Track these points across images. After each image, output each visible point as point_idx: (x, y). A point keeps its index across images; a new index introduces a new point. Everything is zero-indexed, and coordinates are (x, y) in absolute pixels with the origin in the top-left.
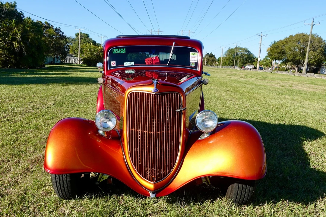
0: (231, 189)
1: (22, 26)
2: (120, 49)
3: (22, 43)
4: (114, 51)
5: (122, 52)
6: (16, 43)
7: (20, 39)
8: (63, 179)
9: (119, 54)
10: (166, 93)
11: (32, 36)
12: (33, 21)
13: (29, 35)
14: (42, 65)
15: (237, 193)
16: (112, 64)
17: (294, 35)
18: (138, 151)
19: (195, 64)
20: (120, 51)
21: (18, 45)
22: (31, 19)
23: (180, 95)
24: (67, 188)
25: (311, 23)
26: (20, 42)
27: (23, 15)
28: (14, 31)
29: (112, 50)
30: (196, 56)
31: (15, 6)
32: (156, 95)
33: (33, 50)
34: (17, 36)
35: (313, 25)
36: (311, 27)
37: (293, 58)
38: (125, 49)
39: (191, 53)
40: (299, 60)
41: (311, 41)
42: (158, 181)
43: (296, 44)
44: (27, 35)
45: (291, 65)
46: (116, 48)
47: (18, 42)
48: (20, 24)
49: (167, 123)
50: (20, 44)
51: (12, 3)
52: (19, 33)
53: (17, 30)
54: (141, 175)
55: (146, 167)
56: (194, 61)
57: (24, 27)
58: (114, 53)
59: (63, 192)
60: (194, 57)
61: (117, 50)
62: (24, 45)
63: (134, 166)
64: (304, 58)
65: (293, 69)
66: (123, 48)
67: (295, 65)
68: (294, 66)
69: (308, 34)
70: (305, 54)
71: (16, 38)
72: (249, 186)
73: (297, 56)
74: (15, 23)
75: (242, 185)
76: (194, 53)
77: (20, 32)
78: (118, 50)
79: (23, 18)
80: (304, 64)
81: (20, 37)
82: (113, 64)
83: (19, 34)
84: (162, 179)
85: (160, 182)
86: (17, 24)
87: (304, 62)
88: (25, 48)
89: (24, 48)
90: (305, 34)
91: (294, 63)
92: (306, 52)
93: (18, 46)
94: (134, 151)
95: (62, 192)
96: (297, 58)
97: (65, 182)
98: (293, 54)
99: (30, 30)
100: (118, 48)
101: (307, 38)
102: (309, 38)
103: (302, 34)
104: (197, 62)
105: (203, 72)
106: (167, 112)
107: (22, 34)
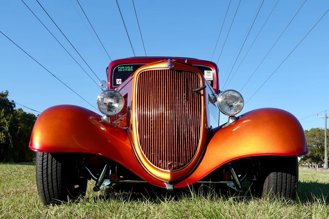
0: (269, 183)
1: (12, 115)
2: (127, 67)
3: (9, 134)
4: (120, 69)
5: (129, 70)
6: (3, 134)
7: (8, 129)
8: (52, 170)
9: (125, 72)
10: (182, 71)
11: (22, 127)
12: (24, 113)
13: (18, 126)
14: (30, 159)
15: (277, 187)
16: (117, 82)
17: (309, 130)
18: (149, 138)
19: (210, 82)
20: (127, 69)
21: (4, 136)
22: (23, 110)
23: (199, 75)
24: (56, 184)
25: (324, 117)
26: (7, 133)
27: (14, 104)
28: (2, 121)
29: (118, 67)
30: (211, 75)
31: (6, 95)
32: (171, 70)
33: (21, 142)
34: (4, 126)
35: (327, 118)
36: (325, 120)
37: (312, 154)
38: (132, 67)
39: (206, 72)
40: (319, 156)
41: (327, 136)
42: (176, 169)
43: (312, 139)
44: (16, 126)
45: (310, 162)
46: (122, 66)
47: (4, 133)
48: (10, 114)
49: (185, 106)
50: (7, 135)
51: (4, 92)
52: (7, 122)
53: (6, 120)
54: (154, 164)
55: (160, 160)
56: (210, 79)
57: (14, 116)
58: (119, 70)
59: (51, 191)
60: (210, 76)
61: (123, 67)
62: (11, 136)
63: (145, 154)
64: (323, 154)
65: (313, 166)
66: (130, 66)
67: (315, 162)
68: (314, 164)
69: (323, 129)
70: (323, 150)
71: (3, 129)
72: (290, 175)
73: (315, 152)
74: (4, 112)
75: (281, 173)
76: (209, 71)
77: (9, 122)
78: (125, 68)
79: (14, 109)
80: (324, 160)
81: (7, 128)
82: (119, 81)
83: (8, 124)
84: (181, 168)
85: (178, 171)
86: (6, 113)
87: (324, 158)
88: (13, 139)
89: (11, 139)
90: (320, 129)
91: (313, 159)
92: (324, 147)
93: (4, 138)
94: (145, 139)
95: (48, 190)
96: (316, 154)
97: (54, 174)
98: (311, 149)
99: (20, 120)
100: (125, 66)
101: (323, 132)
102: (324, 133)
103: (317, 129)
104: (212, 80)
105: (219, 91)
106: (185, 93)
107: (10, 124)
